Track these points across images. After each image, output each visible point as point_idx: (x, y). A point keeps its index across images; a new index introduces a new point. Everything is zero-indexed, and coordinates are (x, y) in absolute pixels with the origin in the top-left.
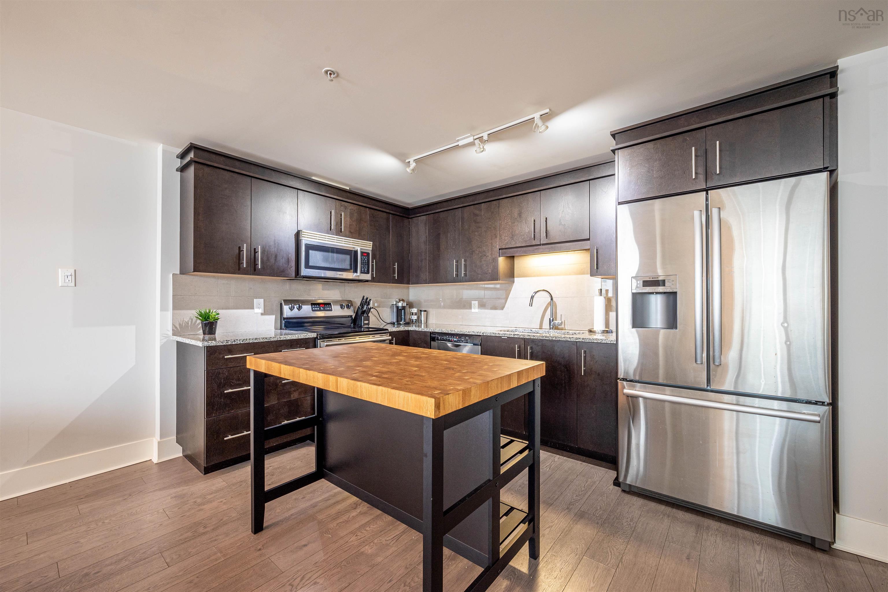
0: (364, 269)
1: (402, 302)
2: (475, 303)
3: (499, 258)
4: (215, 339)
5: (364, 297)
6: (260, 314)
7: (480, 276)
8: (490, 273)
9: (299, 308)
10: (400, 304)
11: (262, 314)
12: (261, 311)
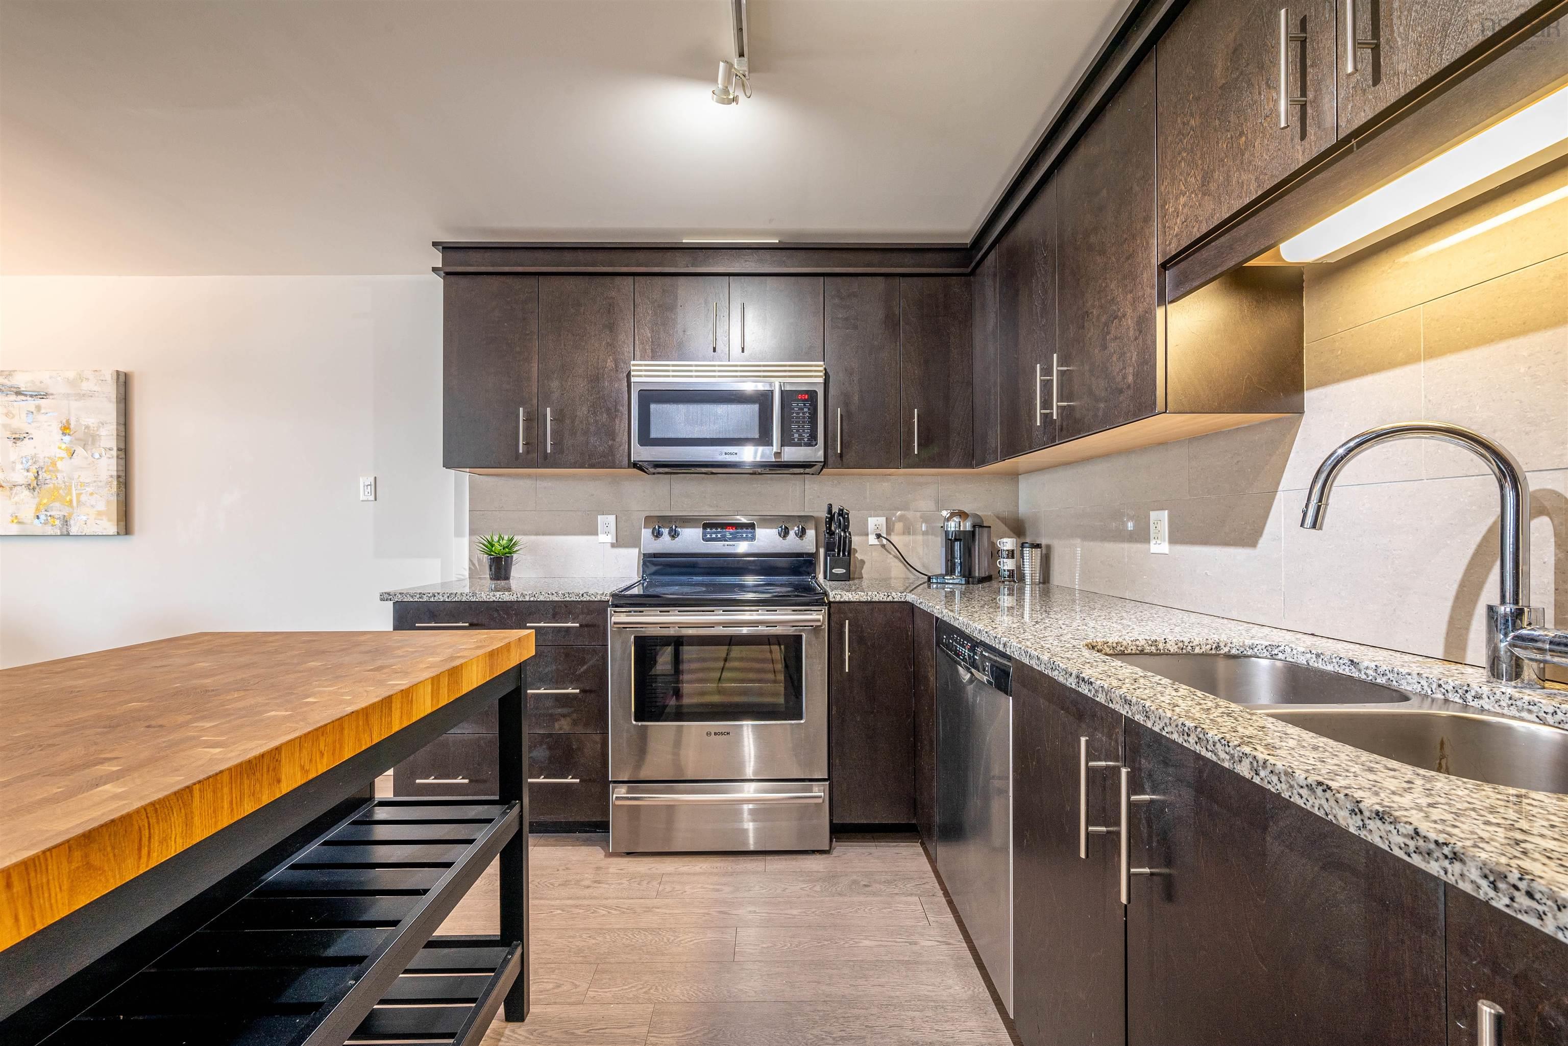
0: (800, 435)
1: (956, 519)
2: (1160, 520)
3: (1160, 312)
4: (509, 589)
5: (830, 507)
6: (609, 545)
7: (1102, 405)
8: (1129, 387)
9: (674, 535)
10: (952, 526)
11: (613, 545)
12: (610, 539)
